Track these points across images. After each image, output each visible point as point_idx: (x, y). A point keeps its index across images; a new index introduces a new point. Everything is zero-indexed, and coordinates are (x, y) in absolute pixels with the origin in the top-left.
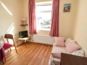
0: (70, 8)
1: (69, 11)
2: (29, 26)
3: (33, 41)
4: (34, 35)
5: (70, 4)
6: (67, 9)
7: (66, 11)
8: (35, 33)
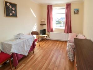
0: (78, 12)
1: (78, 14)
2: (46, 25)
3: (50, 38)
4: (51, 33)
5: (78, 9)
6: (77, 12)
7: (76, 14)
8: (52, 31)
